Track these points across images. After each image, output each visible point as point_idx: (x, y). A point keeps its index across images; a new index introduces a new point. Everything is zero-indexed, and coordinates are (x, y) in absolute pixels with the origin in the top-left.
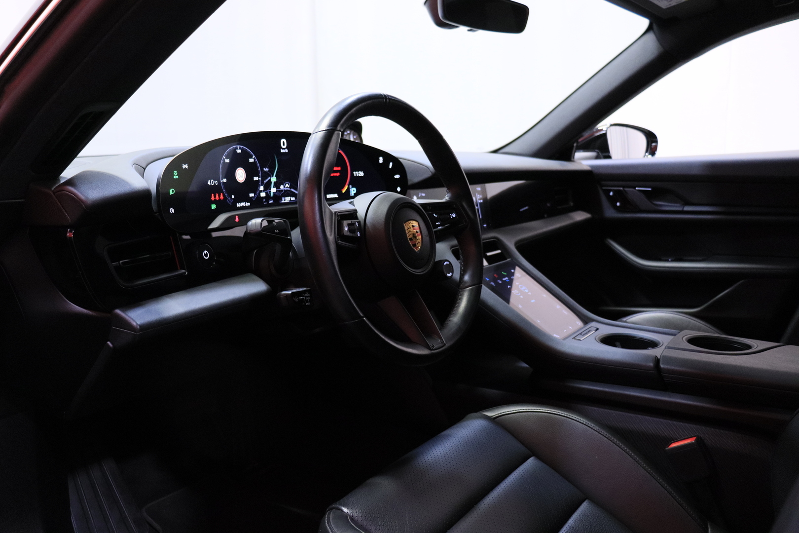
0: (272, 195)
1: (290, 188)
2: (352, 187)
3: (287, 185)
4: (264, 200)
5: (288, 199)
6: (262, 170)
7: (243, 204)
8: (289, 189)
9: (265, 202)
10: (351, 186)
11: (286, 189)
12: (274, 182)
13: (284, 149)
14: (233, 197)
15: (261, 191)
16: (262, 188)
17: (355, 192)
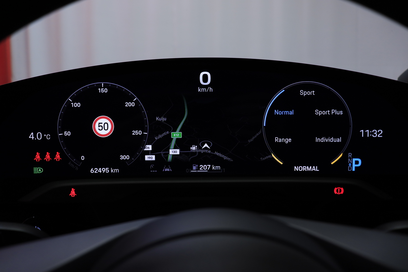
0: (170, 158)
1: (212, 149)
2: (354, 157)
3: (206, 145)
4: (152, 166)
5: (204, 168)
6: (152, 119)
7: (106, 170)
8: (209, 152)
9: (152, 169)
10: (350, 155)
11: (202, 151)
12: (177, 139)
13: (206, 87)
14: (83, 158)
15: (148, 153)
16: (149, 148)
17: (359, 165)
